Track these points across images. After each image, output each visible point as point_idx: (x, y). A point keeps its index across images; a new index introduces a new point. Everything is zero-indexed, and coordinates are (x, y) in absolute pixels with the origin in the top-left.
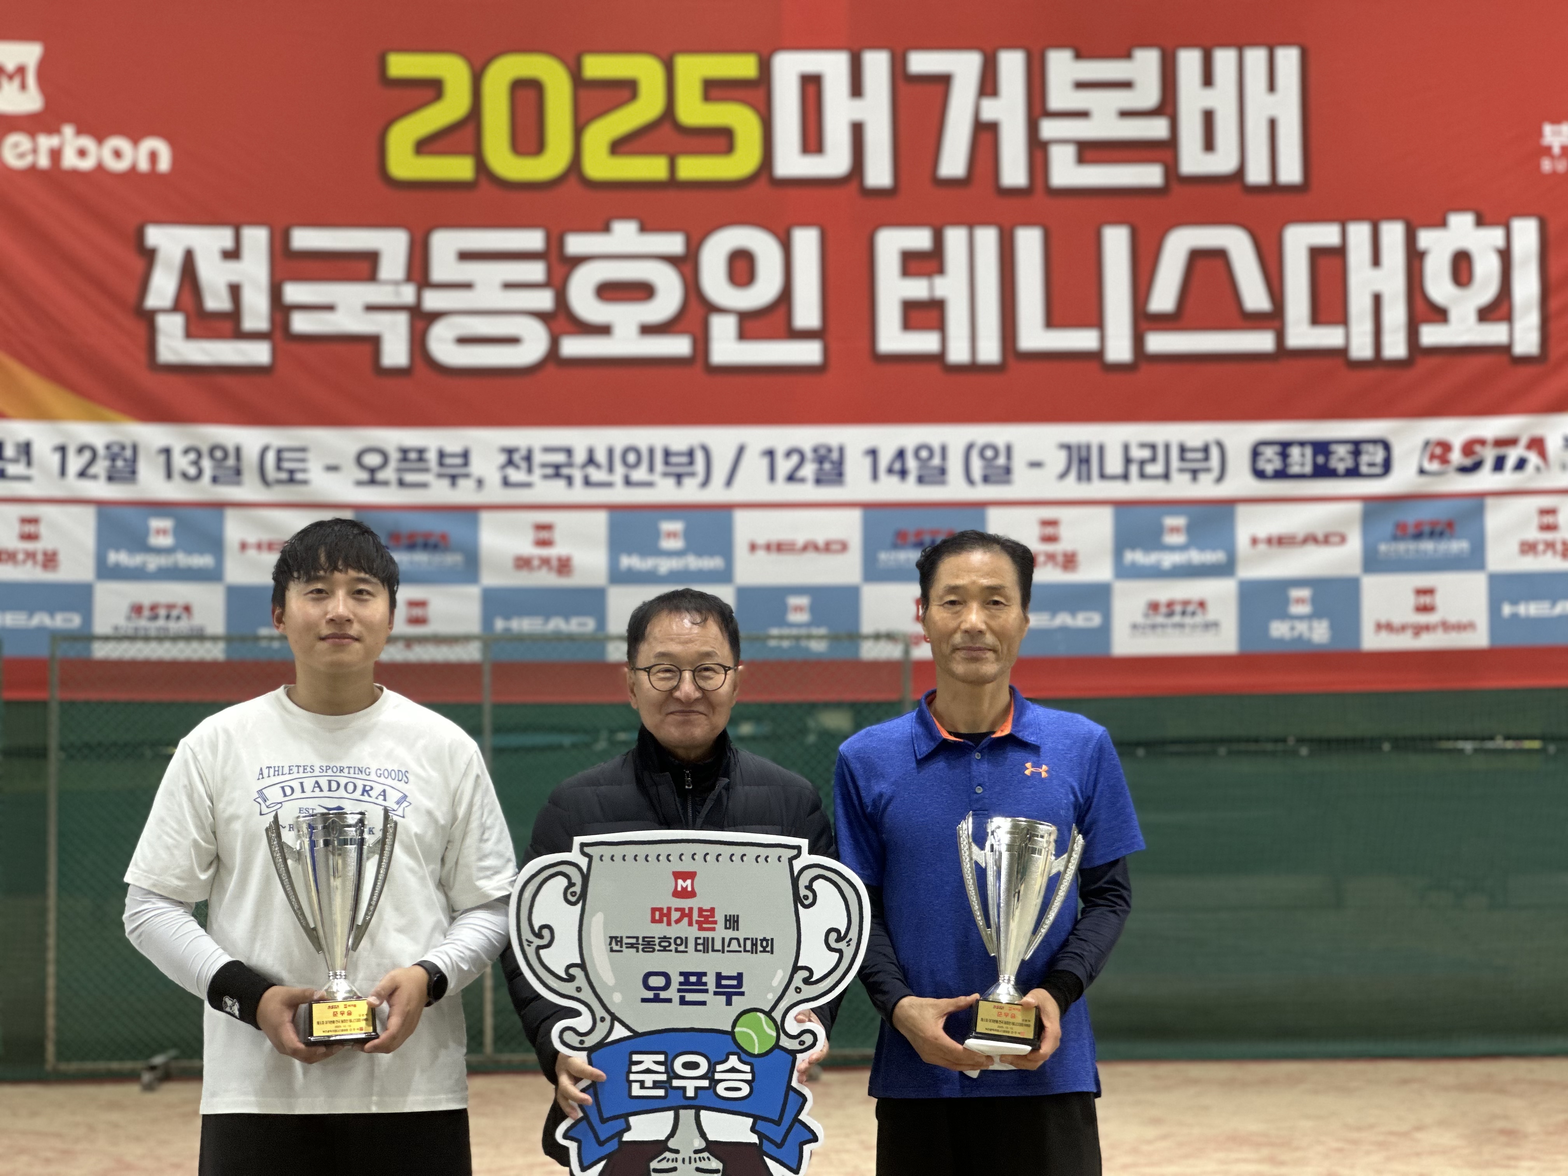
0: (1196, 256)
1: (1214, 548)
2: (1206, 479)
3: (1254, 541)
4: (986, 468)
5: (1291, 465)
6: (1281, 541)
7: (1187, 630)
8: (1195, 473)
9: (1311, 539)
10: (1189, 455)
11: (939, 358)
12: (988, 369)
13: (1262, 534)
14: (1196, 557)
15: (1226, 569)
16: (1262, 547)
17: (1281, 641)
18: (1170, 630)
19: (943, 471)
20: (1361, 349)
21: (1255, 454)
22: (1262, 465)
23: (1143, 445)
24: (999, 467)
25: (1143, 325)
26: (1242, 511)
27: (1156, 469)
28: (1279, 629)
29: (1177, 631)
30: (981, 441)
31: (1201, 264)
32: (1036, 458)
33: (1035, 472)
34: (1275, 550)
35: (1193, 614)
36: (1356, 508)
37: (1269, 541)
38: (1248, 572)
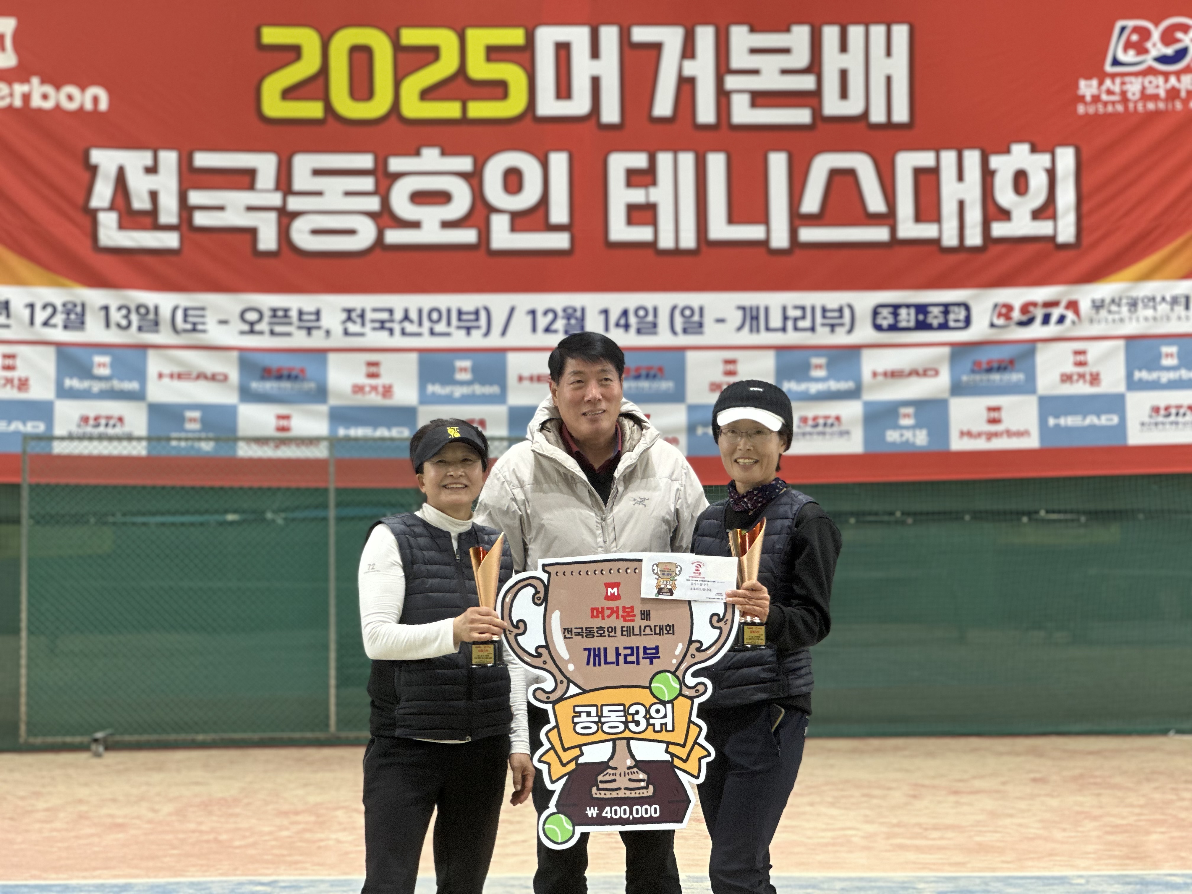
0: (834, 174)
1: (846, 380)
2: (841, 331)
3: (875, 374)
4: (685, 323)
5: (900, 321)
6: (894, 375)
7: (828, 437)
8: (833, 327)
9: (914, 373)
10: (829, 314)
11: (652, 245)
12: (687, 252)
13: (880, 369)
14: (834, 385)
15: (854, 394)
16: (880, 378)
17: (893, 444)
18: (815, 437)
19: (655, 325)
20: (950, 239)
21: (875, 313)
22: (879, 321)
23: (796, 307)
24: (694, 322)
25: (797, 222)
26: (866, 354)
27: (806, 323)
28: (892, 436)
29: (820, 437)
30: (681, 305)
31: (837, 179)
32: (720, 316)
33: (720, 326)
34: (890, 380)
35: (832, 425)
36: (946, 350)
37: (885, 374)
38: (869, 396)
